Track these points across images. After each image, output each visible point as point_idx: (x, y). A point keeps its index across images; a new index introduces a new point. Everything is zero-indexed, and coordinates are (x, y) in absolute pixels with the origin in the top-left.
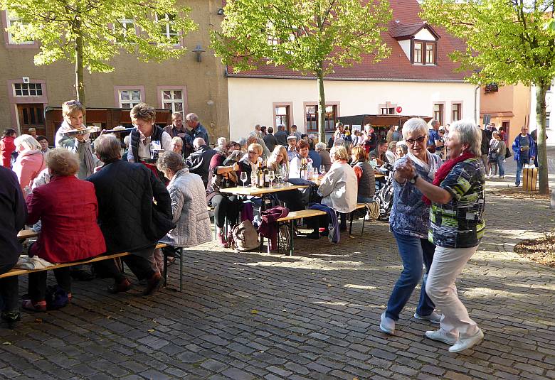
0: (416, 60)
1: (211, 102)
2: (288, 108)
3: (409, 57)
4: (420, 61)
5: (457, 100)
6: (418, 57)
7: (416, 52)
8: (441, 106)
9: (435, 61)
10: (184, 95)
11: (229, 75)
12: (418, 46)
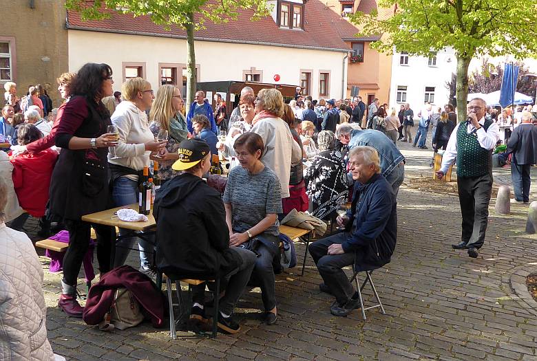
0: (282, 23)
1: (46, 59)
2: (140, 69)
3: (275, 19)
4: (286, 24)
5: (325, 69)
6: (284, 20)
7: (282, 14)
8: (308, 75)
9: (302, 26)
10: (12, 48)
11: (70, 27)
12: (284, 8)
